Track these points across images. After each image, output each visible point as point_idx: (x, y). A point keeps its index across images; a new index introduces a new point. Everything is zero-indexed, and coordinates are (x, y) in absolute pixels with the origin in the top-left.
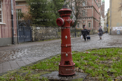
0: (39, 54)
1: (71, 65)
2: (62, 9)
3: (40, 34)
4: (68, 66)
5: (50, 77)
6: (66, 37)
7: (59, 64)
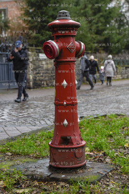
0: (35, 119)
1: (73, 146)
2: (57, 21)
3: (48, 70)
4: (66, 147)
5: (30, 169)
6: (65, 83)
7: (50, 143)
